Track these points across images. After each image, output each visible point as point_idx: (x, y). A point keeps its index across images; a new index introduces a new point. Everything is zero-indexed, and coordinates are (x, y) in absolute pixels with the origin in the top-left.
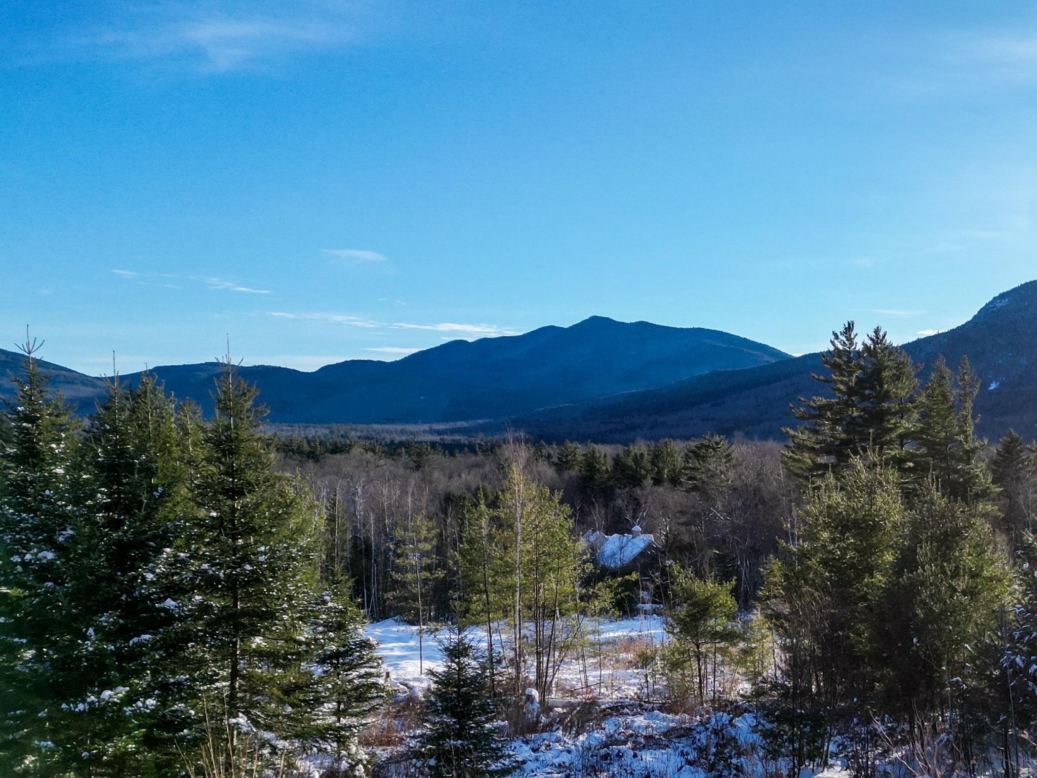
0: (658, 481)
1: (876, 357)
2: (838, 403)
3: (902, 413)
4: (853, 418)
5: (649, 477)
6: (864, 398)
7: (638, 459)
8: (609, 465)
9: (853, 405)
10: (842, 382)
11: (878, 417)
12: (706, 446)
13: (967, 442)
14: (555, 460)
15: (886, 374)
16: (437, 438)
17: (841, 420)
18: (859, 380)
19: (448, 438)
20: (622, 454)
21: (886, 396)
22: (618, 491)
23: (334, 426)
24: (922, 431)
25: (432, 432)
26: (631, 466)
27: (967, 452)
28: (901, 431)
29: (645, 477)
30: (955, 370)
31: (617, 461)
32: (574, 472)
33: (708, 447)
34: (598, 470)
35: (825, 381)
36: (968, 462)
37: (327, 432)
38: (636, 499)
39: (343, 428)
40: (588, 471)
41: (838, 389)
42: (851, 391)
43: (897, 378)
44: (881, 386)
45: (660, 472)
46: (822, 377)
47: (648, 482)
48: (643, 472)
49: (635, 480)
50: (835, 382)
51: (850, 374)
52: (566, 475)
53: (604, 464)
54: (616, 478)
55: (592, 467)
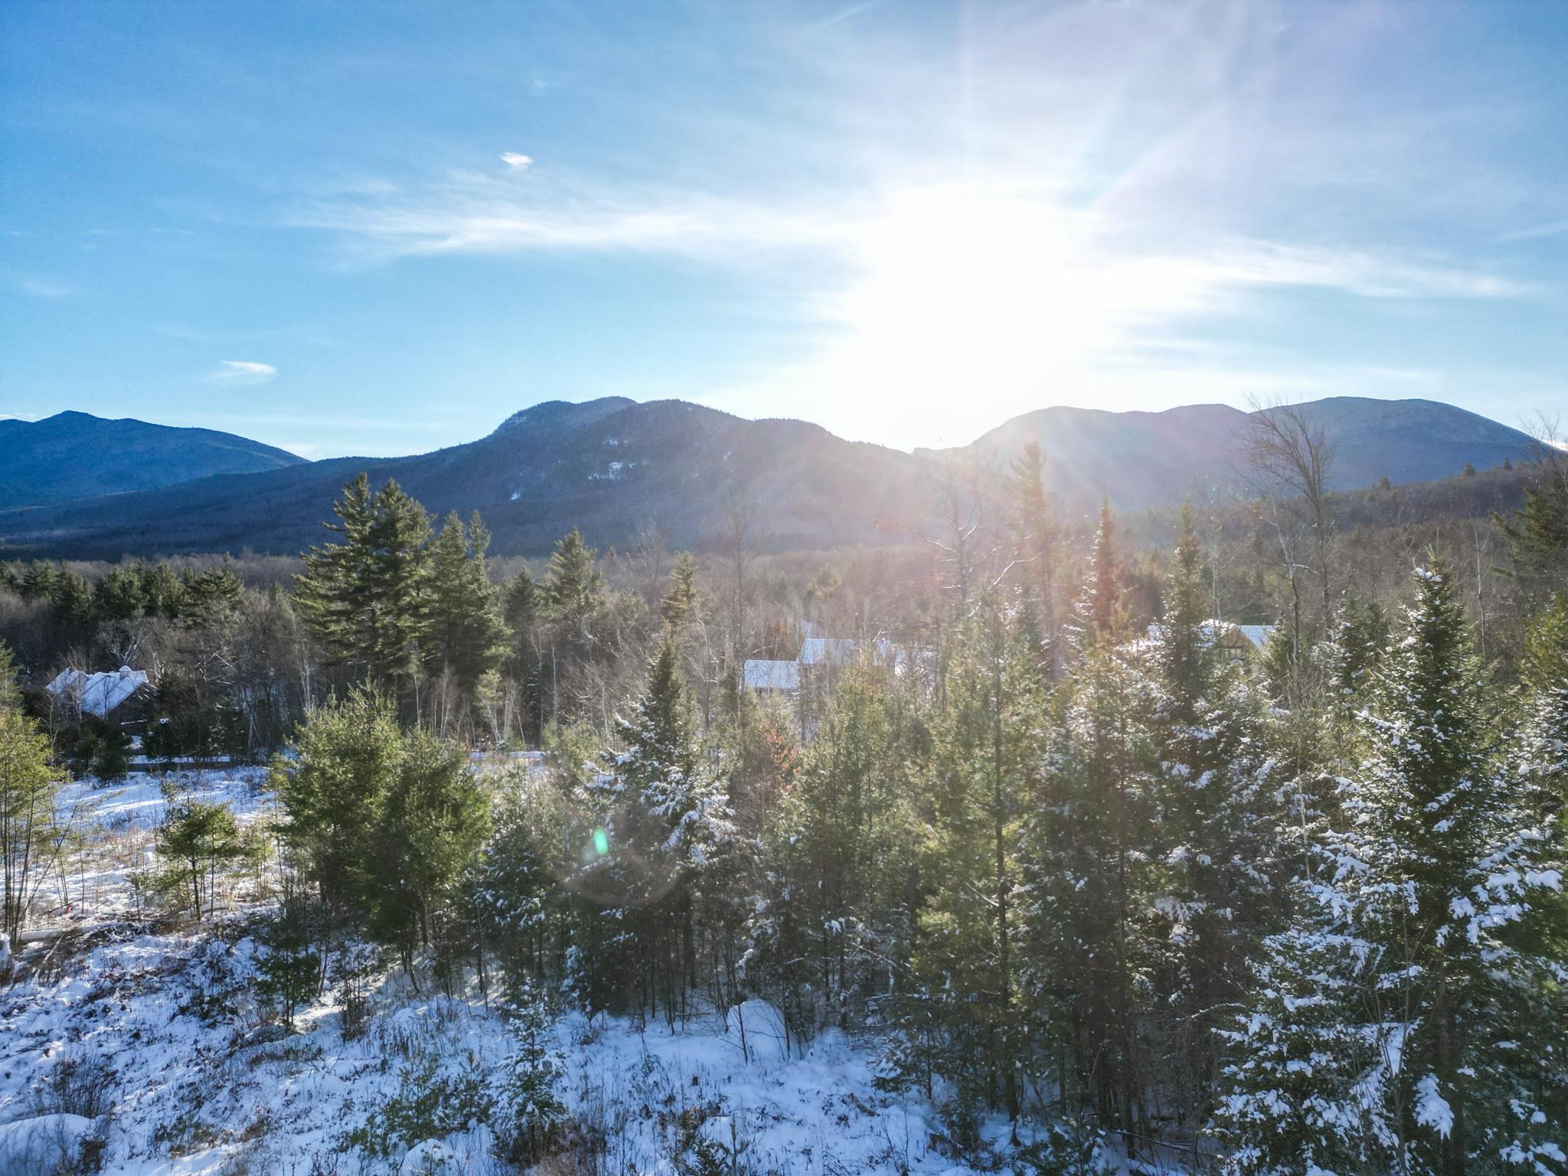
0: (150, 611)
1: (389, 507)
2: (351, 551)
3: (418, 559)
4: (368, 566)
5: (140, 605)
6: (378, 547)
7: (126, 587)
8: (89, 593)
9: (367, 554)
10: (355, 531)
11: (395, 565)
12: (207, 581)
13: (480, 589)
14: (20, 581)
15: (400, 525)
17: (355, 567)
18: (373, 531)
20: (104, 578)
21: (401, 546)
22: (101, 623)
24: (437, 579)
26: (118, 595)
27: (480, 599)
28: (416, 578)
29: (134, 607)
30: (468, 524)
31: (100, 587)
32: (44, 601)
33: (209, 582)
34: (77, 598)
35: (338, 530)
36: (482, 607)
38: (123, 632)
40: (61, 599)
41: (351, 537)
42: (364, 540)
43: (411, 528)
44: (396, 536)
45: (153, 600)
46: (334, 526)
47: (140, 611)
48: (132, 601)
49: (123, 610)
50: (348, 531)
51: (364, 524)
52: (35, 604)
53: (84, 592)
54: (100, 607)
55: (68, 594)
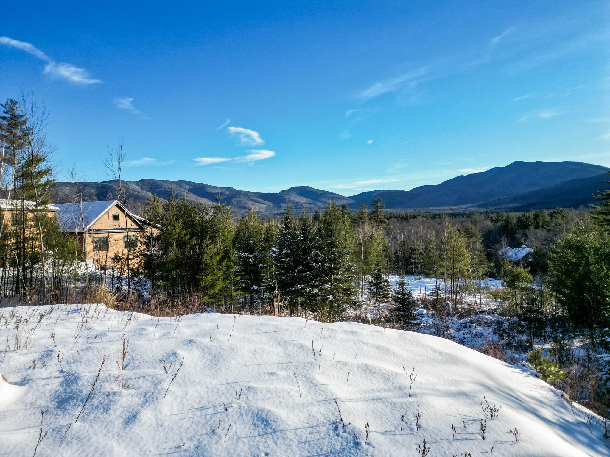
0: (536, 227)
5: (533, 225)
7: (527, 218)
8: (515, 221)
16: (452, 212)
19: (456, 212)
20: (521, 216)
22: (518, 231)
23: (416, 209)
25: (450, 209)
26: (524, 221)
29: (530, 225)
31: (519, 219)
32: (499, 224)
33: (557, 213)
34: (510, 223)
37: (413, 211)
38: (526, 234)
39: (419, 209)
40: (505, 223)
45: (538, 223)
47: (532, 227)
48: (530, 223)
49: (526, 226)
52: (496, 225)
53: (513, 220)
54: (518, 226)
55: (507, 221)
